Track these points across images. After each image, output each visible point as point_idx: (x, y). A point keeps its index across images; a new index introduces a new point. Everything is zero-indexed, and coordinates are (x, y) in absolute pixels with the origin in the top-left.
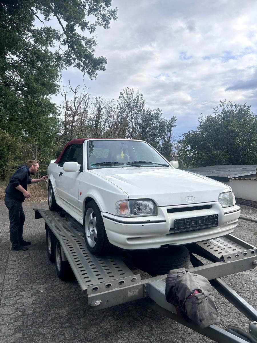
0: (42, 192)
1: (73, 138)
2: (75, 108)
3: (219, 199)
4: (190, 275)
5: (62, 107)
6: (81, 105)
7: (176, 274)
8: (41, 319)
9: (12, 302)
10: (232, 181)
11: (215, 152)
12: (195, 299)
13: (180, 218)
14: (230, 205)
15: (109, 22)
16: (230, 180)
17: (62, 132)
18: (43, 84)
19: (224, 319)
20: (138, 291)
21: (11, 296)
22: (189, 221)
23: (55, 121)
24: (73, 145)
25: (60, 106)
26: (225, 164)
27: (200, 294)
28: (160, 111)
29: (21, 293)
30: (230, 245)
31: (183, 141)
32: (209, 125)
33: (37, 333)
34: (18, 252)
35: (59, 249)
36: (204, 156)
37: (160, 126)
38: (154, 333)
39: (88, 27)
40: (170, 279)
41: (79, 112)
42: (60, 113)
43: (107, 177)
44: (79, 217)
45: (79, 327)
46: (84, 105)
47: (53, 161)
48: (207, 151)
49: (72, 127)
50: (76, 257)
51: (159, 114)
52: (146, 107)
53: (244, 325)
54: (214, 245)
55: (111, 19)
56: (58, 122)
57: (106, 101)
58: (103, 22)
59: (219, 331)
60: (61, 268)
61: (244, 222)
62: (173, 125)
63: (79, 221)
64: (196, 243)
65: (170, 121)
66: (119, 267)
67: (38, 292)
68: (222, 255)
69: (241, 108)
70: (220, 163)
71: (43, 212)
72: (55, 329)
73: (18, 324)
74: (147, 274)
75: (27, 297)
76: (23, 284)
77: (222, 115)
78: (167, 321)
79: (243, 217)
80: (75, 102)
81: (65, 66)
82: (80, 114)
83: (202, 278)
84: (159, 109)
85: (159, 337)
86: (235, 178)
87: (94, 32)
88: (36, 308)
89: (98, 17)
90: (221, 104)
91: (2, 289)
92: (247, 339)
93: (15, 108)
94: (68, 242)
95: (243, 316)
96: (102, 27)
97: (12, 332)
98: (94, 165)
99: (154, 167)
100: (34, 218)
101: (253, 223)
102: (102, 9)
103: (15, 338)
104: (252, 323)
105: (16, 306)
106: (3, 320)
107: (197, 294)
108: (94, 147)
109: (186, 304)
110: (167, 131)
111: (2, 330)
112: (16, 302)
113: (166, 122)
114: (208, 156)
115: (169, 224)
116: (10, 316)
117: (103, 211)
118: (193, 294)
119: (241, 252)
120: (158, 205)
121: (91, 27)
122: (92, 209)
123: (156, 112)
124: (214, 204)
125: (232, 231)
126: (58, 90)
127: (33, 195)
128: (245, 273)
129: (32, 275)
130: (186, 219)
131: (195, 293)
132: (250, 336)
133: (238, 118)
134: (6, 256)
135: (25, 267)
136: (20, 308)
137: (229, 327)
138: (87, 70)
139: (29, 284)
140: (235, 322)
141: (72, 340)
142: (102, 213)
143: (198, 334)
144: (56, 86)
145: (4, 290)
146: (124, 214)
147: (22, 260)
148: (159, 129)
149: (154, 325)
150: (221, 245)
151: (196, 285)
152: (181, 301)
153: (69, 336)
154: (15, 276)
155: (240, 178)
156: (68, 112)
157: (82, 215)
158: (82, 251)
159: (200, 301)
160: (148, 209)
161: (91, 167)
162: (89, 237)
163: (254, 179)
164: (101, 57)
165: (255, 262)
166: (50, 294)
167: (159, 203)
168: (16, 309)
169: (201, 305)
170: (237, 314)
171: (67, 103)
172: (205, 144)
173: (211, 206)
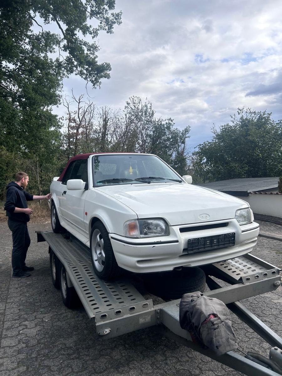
0: (45, 213)
1: (78, 152)
2: (79, 119)
3: (236, 216)
4: (205, 299)
5: (65, 118)
6: (85, 116)
7: (190, 298)
8: (46, 351)
9: (15, 333)
10: (251, 196)
11: (233, 164)
12: (211, 324)
13: (193, 238)
14: (247, 222)
15: (113, 26)
16: (250, 195)
17: (65, 146)
18: (43, 95)
19: (245, 345)
20: (150, 317)
21: (13, 327)
22: (203, 241)
23: (57, 135)
24: (77, 161)
25: (62, 118)
26: (244, 178)
27: (216, 318)
28: (172, 121)
29: (24, 323)
30: (249, 266)
31: (198, 153)
32: (226, 135)
33: (42, 366)
34: (20, 279)
35: (64, 274)
36: (221, 169)
37: (172, 137)
38: (169, 362)
39: (91, 31)
40: (184, 304)
41: (83, 123)
42: (62, 125)
43: (115, 195)
44: (85, 240)
45: (88, 358)
46: (89, 116)
47: (56, 179)
48: (224, 163)
49: (76, 140)
50: (82, 282)
51: (171, 124)
52: (156, 117)
53: (266, 352)
54: (232, 266)
55: (115, 23)
56: (61, 135)
57: (113, 111)
58: (107, 26)
59: (238, 358)
60: (67, 295)
61: (265, 241)
62: (187, 135)
63: (85, 244)
64: (212, 264)
65: (183, 132)
66: (129, 292)
67: (43, 321)
68: (241, 276)
69: (260, 115)
70: (239, 176)
71: (46, 234)
72: (62, 361)
73: (22, 356)
74: (160, 299)
75: (31, 327)
76: (26, 314)
77: (241, 123)
78: (182, 349)
79: (265, 235)
80: (79, 113)
81: (66, 74)
82: (85, 126)
83: (218, 301)
84: (171, 118)
85: (174, 367)
86: (255, 192)
87: (96, 37)
88: (41, 339)
89: (101, 20)
90: (239, 111)
91: (4, 319)
92: (267, 366)
93: (12, 121)
94: (73, 266)
95: (264, 342)
96: (106, 32)
97: (15, 366)
98: (100, 182)
99: (166, 183)
100: (37, 241)
101: (275, 241)
102: (105, 13)
103: (19, 371)
104: (273, 348)
105: (19, 338)
106: (5, 353)
107: (212, 319)
108: (100, 162)
109: (201, 330)
110: (180, 142)
111: (5, 364)
112: (19, 333)
113: (179, 133)
114: (225, 169)
115: (182, 244)
116: (13, 348)
117: (111, 232)
118: (209, 319)
119: (261, 273)
120: (170, 224)
121: (94, 31)
122: (98, 230)
123: (167, 121)
124: (231, 222)
125: (251, 250)
126: (59, 100)
127: (35, 217)
128: (267, 296)
129: (36, 304)
130: (201, 238)
131: (211, 318)
132: (271, 362)
133: (257, 126)
134: (7, 283)
135: (27, 295)
136: (23, 339)
137: (249, 354)
138: (90, 78)
139: (33, 313)
140: (256, 349)
141: (80, 372)
142: (109, 234)
143: (216, 363)
144: (57, 96)
145: (5, 320)
146: (133, 235)
147: (24, 287)
148: (171, 140)
149: (168, 354)
150: (240, 266)
151: (211, 309)
152: (196, 327)
153: (77, 368)
154: (17, 305)
155: (260, 192)
156: (71, 124)
157: (88, 236)
158: (89, 276)
159: (216, 326)
160: (159, 229)
161: (96, 184)
162: (96, 260)
163: (276, 193)
164: (105, 64)
165: (277, 283)
166: (56, 324)
167: (171, 222)
168: (19, 341)
169: (217, 330)
170: (259, 340)
171: (70, 114)
172: (222, 156)
173: (227, 224)
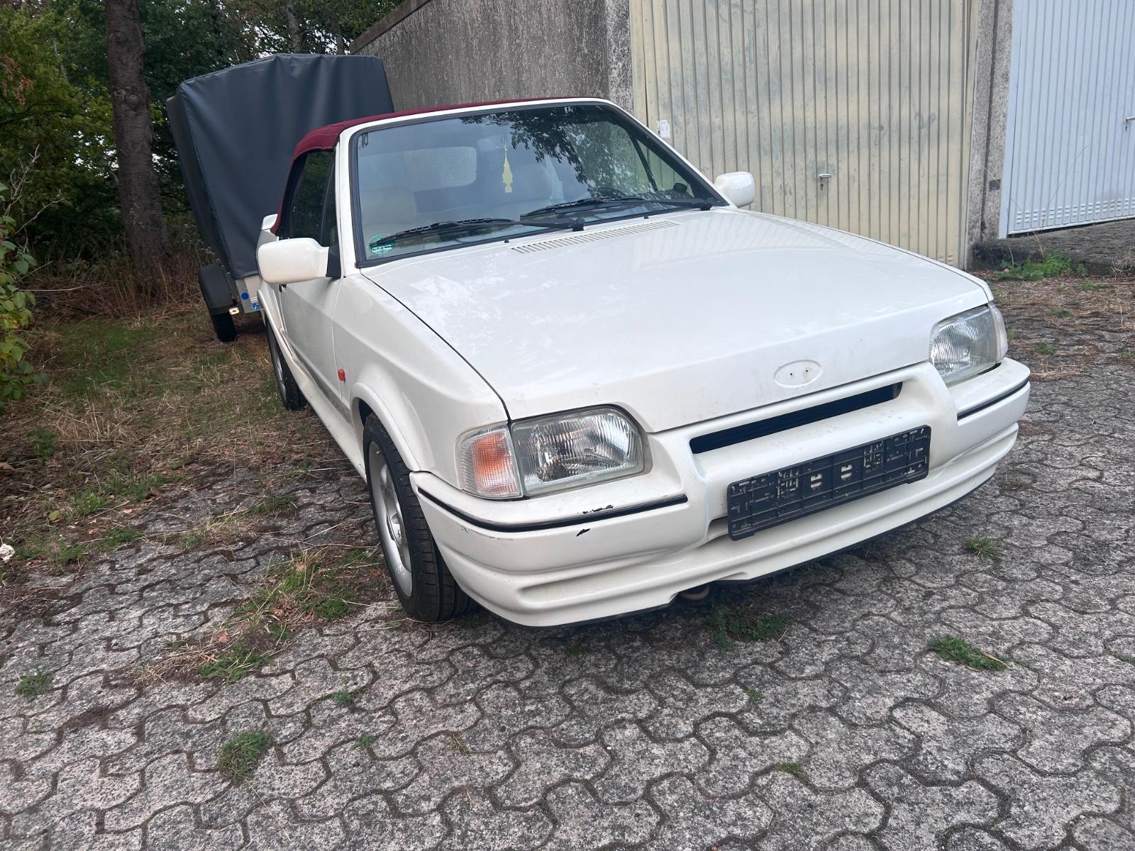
3: (932, 349)
13: (750, 476)
22: (794, 480)
47: (268, 223)
98: (382, 243)
117: (417, 469)
120: (648, 426)
124: (911, 380)
130: (786, 469)
142: (411, 475)
146: (496, 489)
160: (603, 452)
161: (369, 254)
167: (652, 419)
173: (895, 389)
